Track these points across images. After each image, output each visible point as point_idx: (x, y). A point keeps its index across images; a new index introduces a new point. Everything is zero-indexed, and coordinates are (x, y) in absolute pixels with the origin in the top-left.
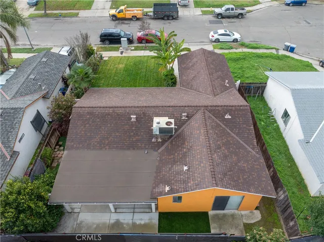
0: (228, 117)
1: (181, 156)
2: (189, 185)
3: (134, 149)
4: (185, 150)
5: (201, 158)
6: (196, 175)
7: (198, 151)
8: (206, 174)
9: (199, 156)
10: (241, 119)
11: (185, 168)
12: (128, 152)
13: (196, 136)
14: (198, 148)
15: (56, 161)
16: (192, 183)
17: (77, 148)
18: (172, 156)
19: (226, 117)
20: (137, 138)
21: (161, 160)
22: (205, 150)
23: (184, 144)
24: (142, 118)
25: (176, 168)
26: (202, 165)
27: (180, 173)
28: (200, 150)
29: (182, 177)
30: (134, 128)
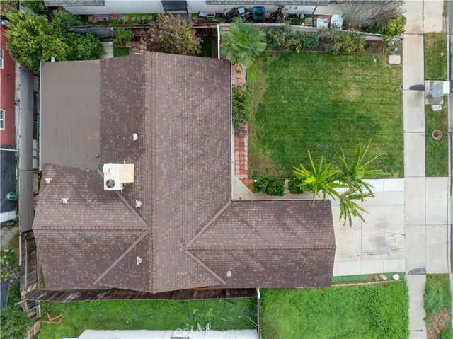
0: (139, 260)
1: (83, 196)
2: (44, 203)
3: (101, 141)
4: (90, 201)
5: (71, 218)
6: (53, 211)
7: (82, 216)
8: (50, 221)
9: (74, 216)
10: (136, 277)
11: (65, 200)
12: (97, 134)
13: (106, 216)
14: (86, 216)
15: (134, 45)
16: (45, 205)
17: (102, 74)
18: (86, 186)
19: (138, 258)
20: (113, 144)
21: (85, 173)
22: (81, 223)
23: (99, 200)
24: (137, 148)
25: (69, 190)
26: (62, 218)
27: (62, 194)
28: (83, 219)
29: (56, 195)
30: (124, 138)
